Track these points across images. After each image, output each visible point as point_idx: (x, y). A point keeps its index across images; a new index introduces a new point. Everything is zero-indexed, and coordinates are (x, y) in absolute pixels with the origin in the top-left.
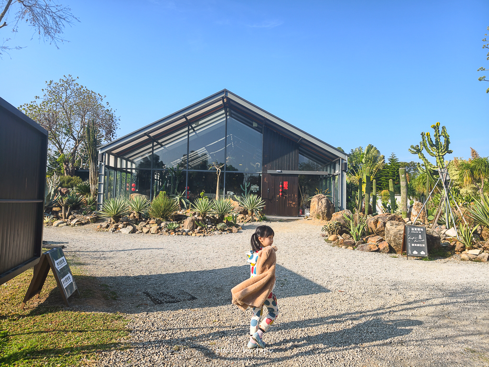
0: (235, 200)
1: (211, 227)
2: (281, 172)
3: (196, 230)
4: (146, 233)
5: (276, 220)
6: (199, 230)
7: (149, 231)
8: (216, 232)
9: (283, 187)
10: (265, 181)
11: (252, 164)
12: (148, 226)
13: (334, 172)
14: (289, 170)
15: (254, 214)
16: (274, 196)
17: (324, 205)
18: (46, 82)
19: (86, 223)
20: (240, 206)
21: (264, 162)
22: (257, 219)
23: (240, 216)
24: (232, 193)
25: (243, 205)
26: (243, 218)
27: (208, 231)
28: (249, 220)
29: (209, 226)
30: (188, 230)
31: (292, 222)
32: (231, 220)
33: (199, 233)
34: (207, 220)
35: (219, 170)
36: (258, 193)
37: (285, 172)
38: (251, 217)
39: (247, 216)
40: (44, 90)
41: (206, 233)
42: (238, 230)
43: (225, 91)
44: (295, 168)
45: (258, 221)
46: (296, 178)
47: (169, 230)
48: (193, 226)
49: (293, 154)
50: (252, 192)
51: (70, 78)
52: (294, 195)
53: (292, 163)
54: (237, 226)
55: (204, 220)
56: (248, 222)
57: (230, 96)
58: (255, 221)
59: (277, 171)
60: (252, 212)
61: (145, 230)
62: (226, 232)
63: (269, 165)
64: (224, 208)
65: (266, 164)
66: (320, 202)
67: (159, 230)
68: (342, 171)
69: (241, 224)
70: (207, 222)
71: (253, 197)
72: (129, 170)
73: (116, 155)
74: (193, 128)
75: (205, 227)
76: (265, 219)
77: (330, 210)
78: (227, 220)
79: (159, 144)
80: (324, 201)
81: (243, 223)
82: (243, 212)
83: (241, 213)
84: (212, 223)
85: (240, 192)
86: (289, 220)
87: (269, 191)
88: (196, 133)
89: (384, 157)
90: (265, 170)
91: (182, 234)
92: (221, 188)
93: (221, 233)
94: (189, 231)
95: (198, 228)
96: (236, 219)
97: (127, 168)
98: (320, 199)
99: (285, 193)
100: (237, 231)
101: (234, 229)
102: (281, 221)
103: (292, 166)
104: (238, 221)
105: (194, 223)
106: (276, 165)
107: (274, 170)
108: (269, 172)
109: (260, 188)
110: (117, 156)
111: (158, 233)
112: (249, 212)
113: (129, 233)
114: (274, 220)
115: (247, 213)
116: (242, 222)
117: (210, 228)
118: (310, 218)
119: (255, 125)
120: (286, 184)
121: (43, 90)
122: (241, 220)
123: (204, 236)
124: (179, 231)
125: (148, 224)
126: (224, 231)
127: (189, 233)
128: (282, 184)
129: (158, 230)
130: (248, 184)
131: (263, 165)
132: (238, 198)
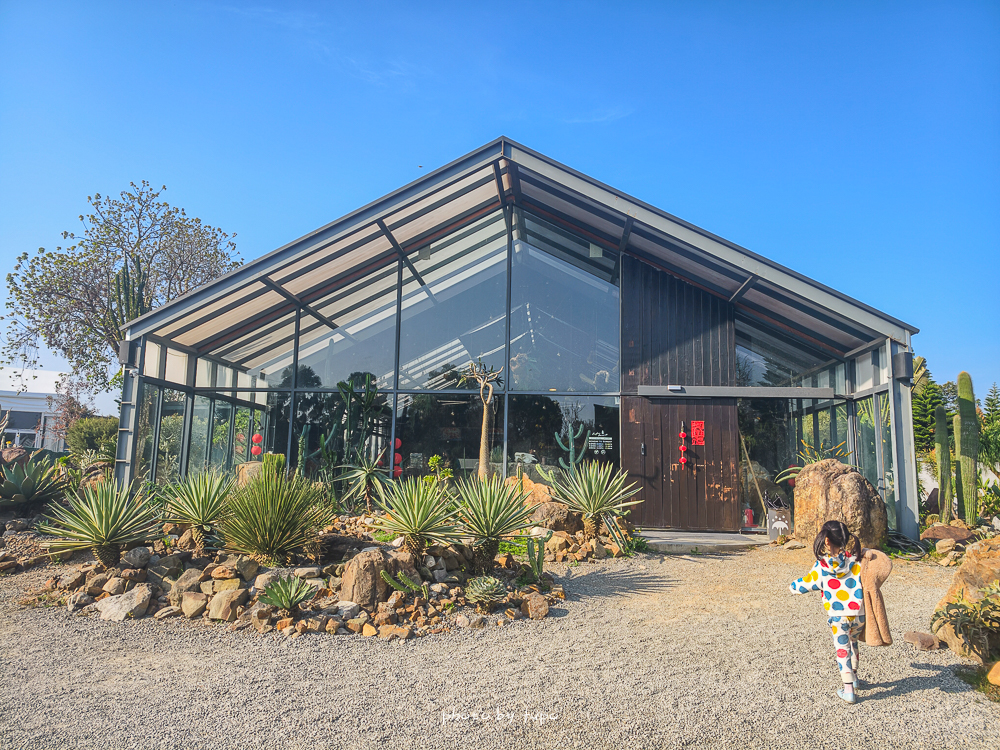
0: (538, 479)
1: (445, 593)
2: (682, 390)
3: (385, 608)
4: (193, 617)
5: (679, 549)
6: (396, 607)
7: (204, 609)
8: (461, 619)
9: (688, 439)
10: (632, 419)
11: (583, 378)
12: (206, 587)
13: (853, 390)
14: (706, 383)
15: (604, 528)
16: (662, 468)
17: (851, 498)
18: (90, 198)
19: (28, 567)
20: (554, 500)
21: (627, 364)
22: (615, 548)
23: (558, 539)
24: (529, 458)
25: (565, 497)
26: (567, 545)
27: (432, 610)
28: (589, 554)
29: (437, 588)
30: (354, 604)
31: (737, 559)
32: (522, 559)
33: (394, 620)
34: (431, 562)
35: (486, 388)
36: (610, 457)
37: (693, 391)
38: (593, 542)
39: (579, 534)
40: (85, 217)
41: (422, 619)
42: (551, 602)
43: (505, 145)
44: (724, 378)
45: (620, 555)
46: (732, 412)
47: (275, 610)
48: (374, 589)
49: (718, 336)
50: (590, 456)
51: (147, 189)
52: (727, 464)
53: (715, 363)
54: (545, 583)
55: (418, 563)
56: (584, 559)
57: (517, 157)
58: (609, 554)
59: (669, 387)
60: (598, 522)
61: (190, 604)
62: (499, 617)
63: (643, 370)
64: (497, 514)
65: (631, 368)
66: (834, 490)
67: (239, 609)
68: (897, 380)
69: (560, 570)
70: (432, 569)
71: (596, 472)
72: (244, 396)
73: (194, 350)
74: (417, 276)
75: (420, 593)
76: (641, 548)
77: (873, 515)
78: (509, 558)
79: (323, 321)
80: (848, 482)
81: (566, 565)
82: (567, 520)
83: (557, 527)
84: (449, 571)
85: (552, 454)
86: (724, 548)
87: (645, 450)
88: (429, 293)
89: (924, 361)
90: (629, 384)
91: (322, 630)
92: (495, 443)
93: (483, 622)
94: (354, 613)
95: (392, 600)
96: (541, 550)
97: (235, 389)
98: (830, 478)
99: (697, 457)
100: (544, 610)
101: (535, 601)
102: (696, 552)
103: (716, 374)
104: (548, 558)
105: (375, 577)
106: (664, 371)
107: (657, 384)
108: (643, 390)
109: (615, 442)
110: (195, 352)
111: (234, 618)
112: (586, 523)
113: (127, 617)
114: (674, 549)
115: (581, 526)
116: (565, 559)
117: (440, 596)
118: (798, 543)
119: (595, 252)
120: (697, 429)
121: (82, 218)
122: (560, 554)
123: (411, 635)
124: (318, 610)
125: (207, 578)
126: (495, 608)
127: (353, 623)
128: (687, 429)
129: (233, 605)
130: (576, 432)
131: (625, 368)
132: (549, 474)
